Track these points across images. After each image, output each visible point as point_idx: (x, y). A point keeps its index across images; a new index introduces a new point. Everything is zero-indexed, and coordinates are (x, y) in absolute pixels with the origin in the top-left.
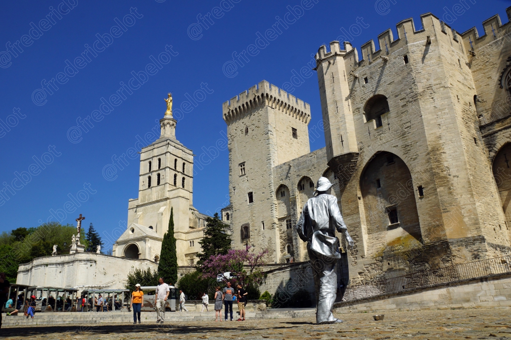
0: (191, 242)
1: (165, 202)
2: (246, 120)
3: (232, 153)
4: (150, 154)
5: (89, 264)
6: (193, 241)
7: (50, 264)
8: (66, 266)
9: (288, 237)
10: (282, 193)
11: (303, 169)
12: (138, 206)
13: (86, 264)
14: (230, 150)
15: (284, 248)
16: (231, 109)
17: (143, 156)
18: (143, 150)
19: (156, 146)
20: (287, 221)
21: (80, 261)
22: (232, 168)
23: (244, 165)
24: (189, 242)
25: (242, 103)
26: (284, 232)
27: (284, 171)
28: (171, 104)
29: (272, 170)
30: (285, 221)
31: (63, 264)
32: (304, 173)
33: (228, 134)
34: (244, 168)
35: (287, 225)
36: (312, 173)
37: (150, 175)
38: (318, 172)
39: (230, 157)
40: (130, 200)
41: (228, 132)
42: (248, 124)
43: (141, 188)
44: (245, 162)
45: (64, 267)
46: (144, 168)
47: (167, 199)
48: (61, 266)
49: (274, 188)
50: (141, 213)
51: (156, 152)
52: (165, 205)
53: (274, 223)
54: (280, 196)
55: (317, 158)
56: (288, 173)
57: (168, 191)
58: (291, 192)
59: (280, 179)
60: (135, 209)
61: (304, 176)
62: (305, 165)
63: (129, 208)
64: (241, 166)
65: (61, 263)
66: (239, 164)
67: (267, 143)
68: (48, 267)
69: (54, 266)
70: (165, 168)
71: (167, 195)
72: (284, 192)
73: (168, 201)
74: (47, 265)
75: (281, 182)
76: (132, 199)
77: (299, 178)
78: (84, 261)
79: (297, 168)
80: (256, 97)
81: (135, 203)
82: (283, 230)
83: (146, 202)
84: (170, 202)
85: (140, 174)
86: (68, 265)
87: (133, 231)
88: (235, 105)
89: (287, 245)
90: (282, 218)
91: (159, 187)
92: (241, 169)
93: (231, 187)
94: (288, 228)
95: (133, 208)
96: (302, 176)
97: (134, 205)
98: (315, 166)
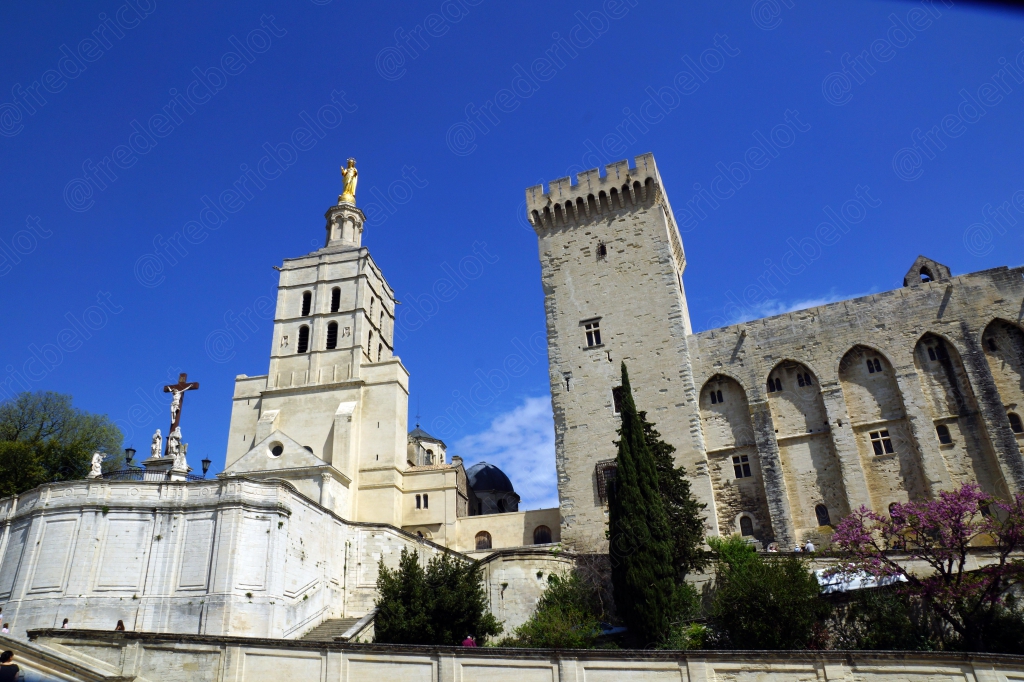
0: (418, 498)
1: (354, 391)
2: (600, 230)
3: (558, 295)
4: (307, 276)
5: (275, 519)
6: (426, 497)
7: (119, 508)
8: (181, 519)
9: (743, 496)
10: (712, 394)
11: (782, 344)
12: (264, 395)
13: (264, 519)
14: (551, 290)
15: (731, 522)
16: (555, 200)
17: (286, 278)
18: (288, 265)
19: (327, 259)
20: (736, 460)
21: (246, 505)
22: (557, 328)
23: (596, 325)
24: (414, 495)
25: (587, 193)
26: (727, 484)
27: (725, 345)
28: (355, 180)
29: (687, 341)
30: (730, 458)
31: (170, 510)
32: (788, 354)
33: (541, 253)
34: (597, 333)
35: (737, 469)
36: (809, 353)
37: (307, 322)
38: (829, 353)
39: (549, 303)
40: (239, 377)
41: (542, 251)
42: (603, 237)
43: (277, 349)
44: (599, 318)
45: (173, 523)
46: (288, 304)
47: (359, 384)
48: (159, 518)
49: (696, 382)
50: (277, 411)
51: (327, 272)
52: (352, 398)
53: (702, 463)
54: (709, 400)
55: (821, 322)
56: (736, 351)
57: (362, 366)
58: (748, 394)
59: (715, 362)
60: (257, 400)
61: (787, 360)
62: (788, 336)
63: (236, 395)
64: (588, 327)
65: (161, 509)
66: (582, 322)
67: (666, 281)
68: (109, 516)
69: (134, 516)
70: (353, 312)
71: (360, 374)
72: (719, 392)
73: (363, 389)
74: (105, 510)
75: (717, 369)
76: (245, 376)
77: (773, 364)
78: (259, 507)
79: (762, 341)
80: (631, 183)
81: (257, 386)
82: (724, 481)
83: (293, 386)
84: (366, 392)
85: (277, 318)
86: (189, 517)
87: (277, 450)
88: (562, 194)
89: (741, 514)
90: (720, 451)
91: (333, 355)
92: (589, 335)
93: (555, 370)
94: (738, 474)
95: (248, 398)
96: (779, 360)
97: (253, 390)
98: (818, 339)
